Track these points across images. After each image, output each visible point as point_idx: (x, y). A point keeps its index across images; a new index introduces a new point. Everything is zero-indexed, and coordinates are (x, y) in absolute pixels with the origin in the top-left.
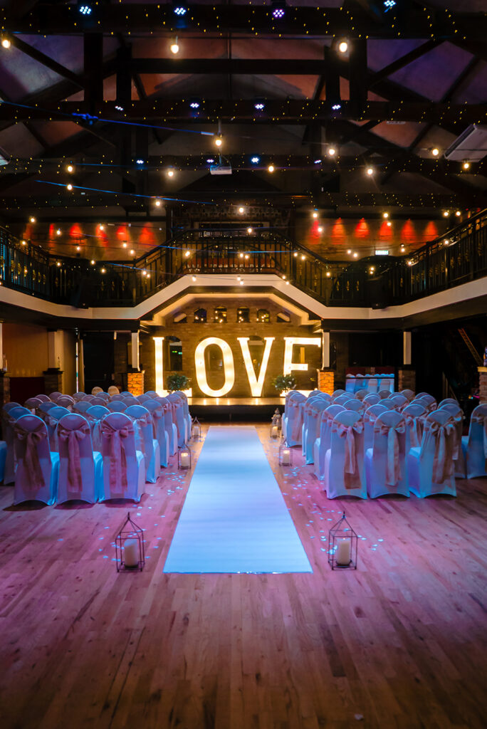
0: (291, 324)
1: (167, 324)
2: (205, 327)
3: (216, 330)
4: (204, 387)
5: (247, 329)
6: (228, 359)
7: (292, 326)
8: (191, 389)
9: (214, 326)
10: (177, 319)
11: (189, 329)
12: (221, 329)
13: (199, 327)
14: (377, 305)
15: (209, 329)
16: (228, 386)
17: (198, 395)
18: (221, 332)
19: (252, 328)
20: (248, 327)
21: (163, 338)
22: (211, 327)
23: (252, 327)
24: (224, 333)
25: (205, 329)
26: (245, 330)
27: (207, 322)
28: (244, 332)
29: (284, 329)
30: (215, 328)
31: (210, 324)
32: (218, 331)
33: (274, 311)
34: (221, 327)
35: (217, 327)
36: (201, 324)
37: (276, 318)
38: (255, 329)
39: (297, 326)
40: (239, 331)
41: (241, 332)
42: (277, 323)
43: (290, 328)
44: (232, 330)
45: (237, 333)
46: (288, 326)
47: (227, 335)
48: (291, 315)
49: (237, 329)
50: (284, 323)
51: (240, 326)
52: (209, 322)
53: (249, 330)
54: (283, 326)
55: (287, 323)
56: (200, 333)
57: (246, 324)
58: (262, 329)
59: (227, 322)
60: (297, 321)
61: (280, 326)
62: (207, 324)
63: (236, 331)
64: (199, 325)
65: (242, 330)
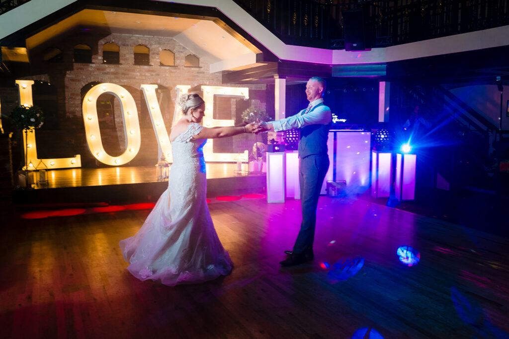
0: (202, 69)
2: (90, 69)
3: (107, 73)
4: (99, 153)
5: (148, 74)
6: (130, 112)
7: (203, 73)
8: (79, 156)
9: (104, 69)
10: (49, 56)
11: (67, 72)
12: (113, 73)
13: (81, 69)
14: (355, 45)
15: (96, 73)
16: (132, 150)
17: (90, 164)
18: (112, 76)
19: (154, 74)
20: (149, 71)
21: (32, 82)
22: (98, 69)
23: (153, 71)
24: (117, 78)
25: (91, 71)
26: (145, 76)
27: (94, 63)
28: (144, 78)
29: (194, 76)
30: (105, 71)
31: (98, 65)
32: (108, 76)
33: (182, 52)
34: (112, 70)
35: (108, 70)
36: (84, 66)
37: (184, 61)
38: (158, 75)
39: (209, 73)
40: (137, 75)
41: (140, 78)
42: (186, 69)
43: (201, 75)
44: (128, 74)
45: (135, 78)
46: (198, 73)
47: (122, 81)
48: (201, 60)
49: (135, 74)
50: (193, 69)
51: (138, 70)
52: (97, 63)
53: (152, 75)
54: (193, 72)
55: (197, 69)
56: (84, 77)
57: (146, 67)
58: (167, 75)
59: (121, 64)
60: (208, 67)
61: (189, 72)
62: (93, 65)
63: (134, 75)
64: (82, 67)
65: (141, 75)
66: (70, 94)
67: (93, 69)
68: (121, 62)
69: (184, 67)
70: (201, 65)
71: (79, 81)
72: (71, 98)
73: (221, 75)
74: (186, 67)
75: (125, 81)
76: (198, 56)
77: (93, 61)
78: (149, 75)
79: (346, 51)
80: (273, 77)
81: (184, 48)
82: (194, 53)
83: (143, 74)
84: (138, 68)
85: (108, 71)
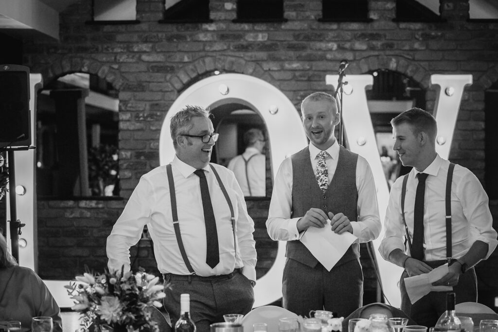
1: (64, 26)
2: (202, 37)
3: (245, 48)
5: (359, 45)
9: (238, 37)
11: (145, 47)
12: (263, 47)
13: (180, 38)
15: (218, 47)
18: (262, 55)
19: (378, 44)
20: (363, 36)
22: (224, 38)
25: (205, 43)
26: (352, 50)
27: (212, 21)
28: (349, 56)
30: (242, 42)
31: (223, 26)
32: (249, 54)
34: (261, 38)
35: (250, 38)
36: (187, 29)
38: (390, 46)
40: (331, 50)
41: (339, 56)
44: (304, 48)
45: (323, 58)
47: (287, 66)
49: (323, 45)
50: (493, 27)
51: (331, 34)
52: (220, 21)
53: (372, 48)
54: (491, 37)
56: (186, 59)
57: (355, 26)
58: (416, 46)
59: (286, 21)
61: (481, 35)
62: (212, 27)
63: (320, 50)
64: (183, 33)
65: (341, 48)
66: (148, 107)
67: (208, 37)
68: (289, 14)
69: (466, 23)
71: (172, 70)
72: (151, 116)
74: (473, 20)
75: (295, 65)
77: (213, 15)
78: (364, 47)
83: (348, 45)
84: (332, 30)
85: (251, 40)
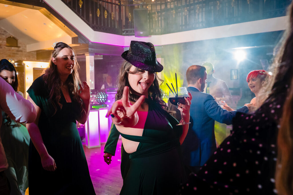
14: (142, 33)
29: (14, 54)
33: (3, 34)
37: (5, 42)
39: (26, 51)
42: (7, 48)
43: (19, 53)
46: (18, 51)
48: (20, 41)
50: (13, 48)
54: (13, 51)
55: (16, 48)
60: (26, 47)
61: (10, 50)
69: (5, 47)
70: (19, 45)
73: (35, 53)
74: (7, 46)
76: (17, 38)
79: (135, 36)
80: (84, 54)
81: (5, 31)
82: (14, 36)
